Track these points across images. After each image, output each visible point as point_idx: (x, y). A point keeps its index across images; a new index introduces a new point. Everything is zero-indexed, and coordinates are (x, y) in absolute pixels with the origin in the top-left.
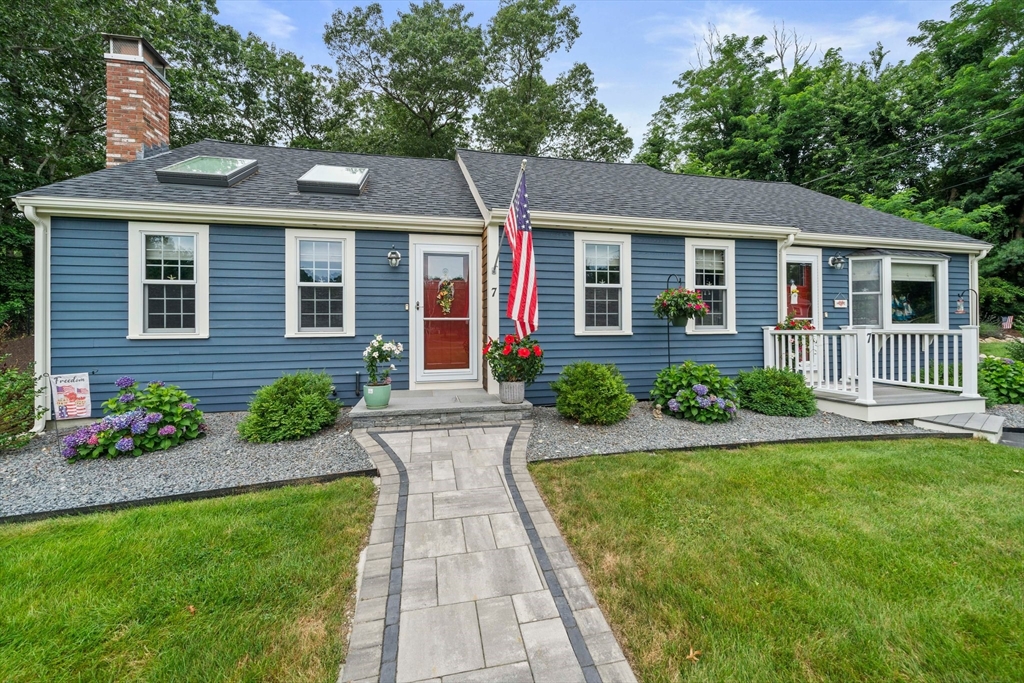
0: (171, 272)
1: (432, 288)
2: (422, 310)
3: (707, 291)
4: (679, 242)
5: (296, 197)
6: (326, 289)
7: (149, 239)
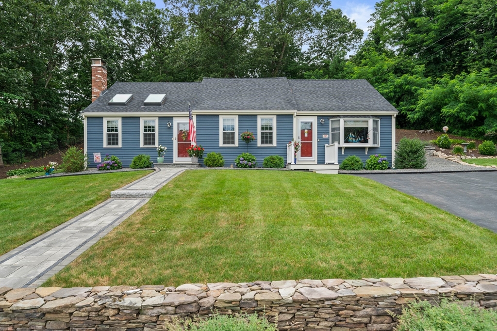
0: (113, 130)
1: (180, 133)
2: (177, 139)
3: (267, 132)
4: (255, 117)
5: (143, 108)
6: (151, 134)
7: (108, 121)
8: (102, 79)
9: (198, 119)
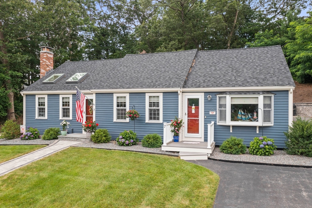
0: (42, 105)
1: (88, 108)
4: (144, 94)
8: (47, 62)
9: (97, 97)
